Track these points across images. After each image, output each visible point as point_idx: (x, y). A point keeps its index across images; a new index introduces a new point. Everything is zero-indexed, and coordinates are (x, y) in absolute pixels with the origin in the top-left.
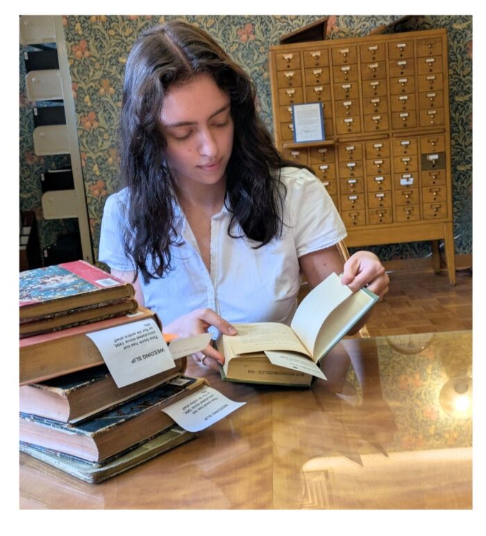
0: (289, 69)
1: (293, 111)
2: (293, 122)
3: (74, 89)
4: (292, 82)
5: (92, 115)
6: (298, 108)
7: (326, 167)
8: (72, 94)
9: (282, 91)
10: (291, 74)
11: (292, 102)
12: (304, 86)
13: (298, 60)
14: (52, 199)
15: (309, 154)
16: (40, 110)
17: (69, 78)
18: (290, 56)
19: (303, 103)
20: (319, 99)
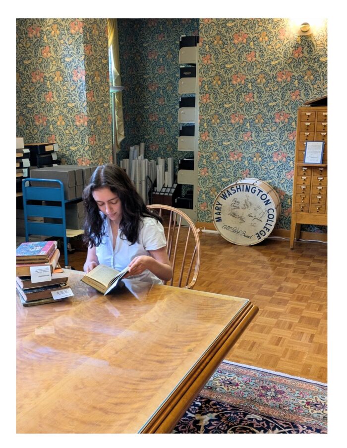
0: (308, 121)
1: (306, 145)
2: (305, 151)
3: (200, 119)
4: (308, 128)
5: (206, 133)
6: (309, 143)
7: (322, 178)
8: (199, 121)
9: (302, 133)
10: (308, 124)
11: (307, 139)
12: (315, 131)
13: (314, 116)
14: (182, 173)
15: (313, 169)
16: (183, 127)
17: (198, 113)
18: (309, 114)
19: (314, 141)
20: (323, 140)
